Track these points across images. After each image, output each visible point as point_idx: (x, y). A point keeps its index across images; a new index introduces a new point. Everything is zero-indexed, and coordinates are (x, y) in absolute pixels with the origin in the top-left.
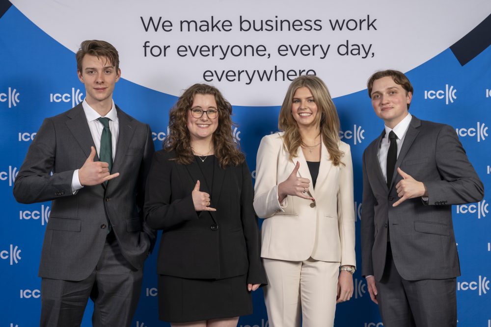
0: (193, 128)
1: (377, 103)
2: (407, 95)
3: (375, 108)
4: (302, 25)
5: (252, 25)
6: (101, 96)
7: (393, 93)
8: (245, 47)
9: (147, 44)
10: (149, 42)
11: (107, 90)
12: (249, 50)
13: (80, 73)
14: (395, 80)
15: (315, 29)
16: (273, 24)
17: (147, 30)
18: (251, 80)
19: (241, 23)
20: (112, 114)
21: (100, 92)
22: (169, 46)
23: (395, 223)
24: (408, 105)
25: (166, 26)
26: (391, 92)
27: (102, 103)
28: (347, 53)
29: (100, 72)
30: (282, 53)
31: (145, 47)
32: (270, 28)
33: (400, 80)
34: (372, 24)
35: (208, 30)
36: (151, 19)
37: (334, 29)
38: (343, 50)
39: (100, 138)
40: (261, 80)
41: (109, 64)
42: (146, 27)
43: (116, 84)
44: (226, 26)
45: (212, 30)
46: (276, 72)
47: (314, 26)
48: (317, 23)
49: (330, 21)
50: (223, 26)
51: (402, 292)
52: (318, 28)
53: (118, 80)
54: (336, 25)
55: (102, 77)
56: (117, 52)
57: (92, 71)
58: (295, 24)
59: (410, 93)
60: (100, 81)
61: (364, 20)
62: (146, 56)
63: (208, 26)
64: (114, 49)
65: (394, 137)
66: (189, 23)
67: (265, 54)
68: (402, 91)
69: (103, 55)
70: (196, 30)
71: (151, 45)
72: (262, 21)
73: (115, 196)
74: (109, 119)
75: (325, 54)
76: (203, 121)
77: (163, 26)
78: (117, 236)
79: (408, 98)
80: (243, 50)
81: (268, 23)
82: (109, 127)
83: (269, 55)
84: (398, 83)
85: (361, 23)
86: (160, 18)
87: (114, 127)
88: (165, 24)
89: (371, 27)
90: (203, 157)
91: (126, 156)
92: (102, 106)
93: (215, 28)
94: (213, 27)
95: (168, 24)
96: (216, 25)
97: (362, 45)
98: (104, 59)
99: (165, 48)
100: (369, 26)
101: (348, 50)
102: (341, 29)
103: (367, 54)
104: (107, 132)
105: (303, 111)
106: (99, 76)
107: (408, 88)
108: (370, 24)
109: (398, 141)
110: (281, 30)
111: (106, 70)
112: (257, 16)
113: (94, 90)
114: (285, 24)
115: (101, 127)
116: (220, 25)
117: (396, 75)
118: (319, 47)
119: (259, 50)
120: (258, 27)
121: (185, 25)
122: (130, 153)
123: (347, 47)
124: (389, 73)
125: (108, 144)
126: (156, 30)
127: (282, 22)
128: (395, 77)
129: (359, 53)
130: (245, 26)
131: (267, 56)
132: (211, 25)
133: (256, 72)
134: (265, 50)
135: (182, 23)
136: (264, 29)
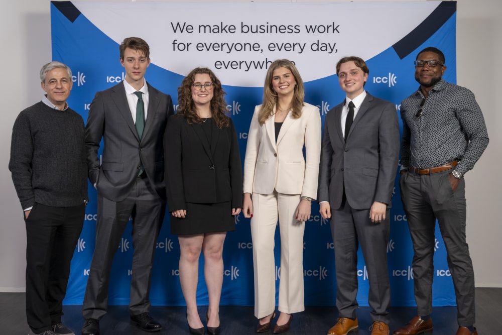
0: (196, 98)
1: (343, 80)
2: (364, 75)
3: (341, 84)
4: (285, 29)
5: (250, 29)
6: (136, 77)
7: (354, 73)
8: (245, 45)
9: (175, 42)
10: (176, 40)
11: (141, 73)
12: (248, 46)
13: (122, 60)
14: (356, 64)
15: (295, 32)
16: (265, 28)
17: (175, 32)
18: (249, 68)
19: (242, 27)
20: (144, 89)
21: (136, 75)
22: (191, 44)
23: (348, 168)
24: (365, 83)
25: (189, 29)
26: (353, 73)
27: (137, 82)
28: (318, 49)
29: (137, 60)
30: (271, 49)
31: (174, 44)
32: (263, 31)
33: (360, 64)
34: (336, 29)
35: (218, 32)
36: (178, 24)
37: (308, 32)
38: (315, 47)
39: (136, 106)
40: (256, 68)
41: (143, 56)
42: (175, 29)
43: (147, 68)
44: (231, 29)
45: (222, 32)
46: (267, 63)
47: (294, 30)
48: (297, 27)
49: (306, 26)
50: (229, 29)
51: (351, 217)
52: (298, 31)
53: (148, 66)
54: (310, 29)
55: (139, 65)
56: (148, 46)
57: (131, 59)
58: (281, 28)
59: (366, 74)
60: (137, 67)
61: (331, 26)
62: (174, 50)
63: (218, 29)
64: (147, 45)
65: (352, 106)
66: (205, 27)
67: (259, 50)
68: (361, 72)
69: (139, 49)
70: (210, 32)
71: (178, 42)
72: (257, 26)
73: (146, 147)
74: (142, 93)
75: (302, 50)
76: (202, 91)
77: (187, 29)
78: (148, 175)
79: (365, 77)
80: (244, 47)
81: (262, 27)
82: (142, 98)
83: (262, 50)
84: (358, 66)
85: (328, 27)
86: (185, 23)
87: (146, 98)
88: (188, 28)
89: (335, 31)
90: (204, 119)
91: (154, 118)
92: (138, 84)
93: (224, 31)
94: (222, 30)
95: (191, 27)
96: (224, 29)
97: (329, 44)
98: (140, 51)
99: (188, 45)
100: (334, 30)
101: (318, 47)
102: (314, 32)
103: (332, 50)
104: (140, 102)
105: (282, 85)
106: (136, 63)
107: (366, 70)
108: (335, 28)
109: (355, 109)
110: (271, 32)
111: (141, 59)
112: (254, 22)
113: (132, 74)
114: (274, 28)
115: (136, 98)
116: (227, 29)
117: (358, 61)
118: (298, 45)
119: (255, 47)
120: (254, 30)
121: (202, 28)
122: (157, 117)
123: (318, 45)
124: (353, 59)
125: (142, 110)
126: (182, 32)
127: (271, 27)
128: (356, 62)
129: (326, 50)
130: (245, 29)
131: (260, 51)
132: (220, 29)
133: (253, 63)
134: (259, 47)
135: (200, 27)
136: (258, 31)
